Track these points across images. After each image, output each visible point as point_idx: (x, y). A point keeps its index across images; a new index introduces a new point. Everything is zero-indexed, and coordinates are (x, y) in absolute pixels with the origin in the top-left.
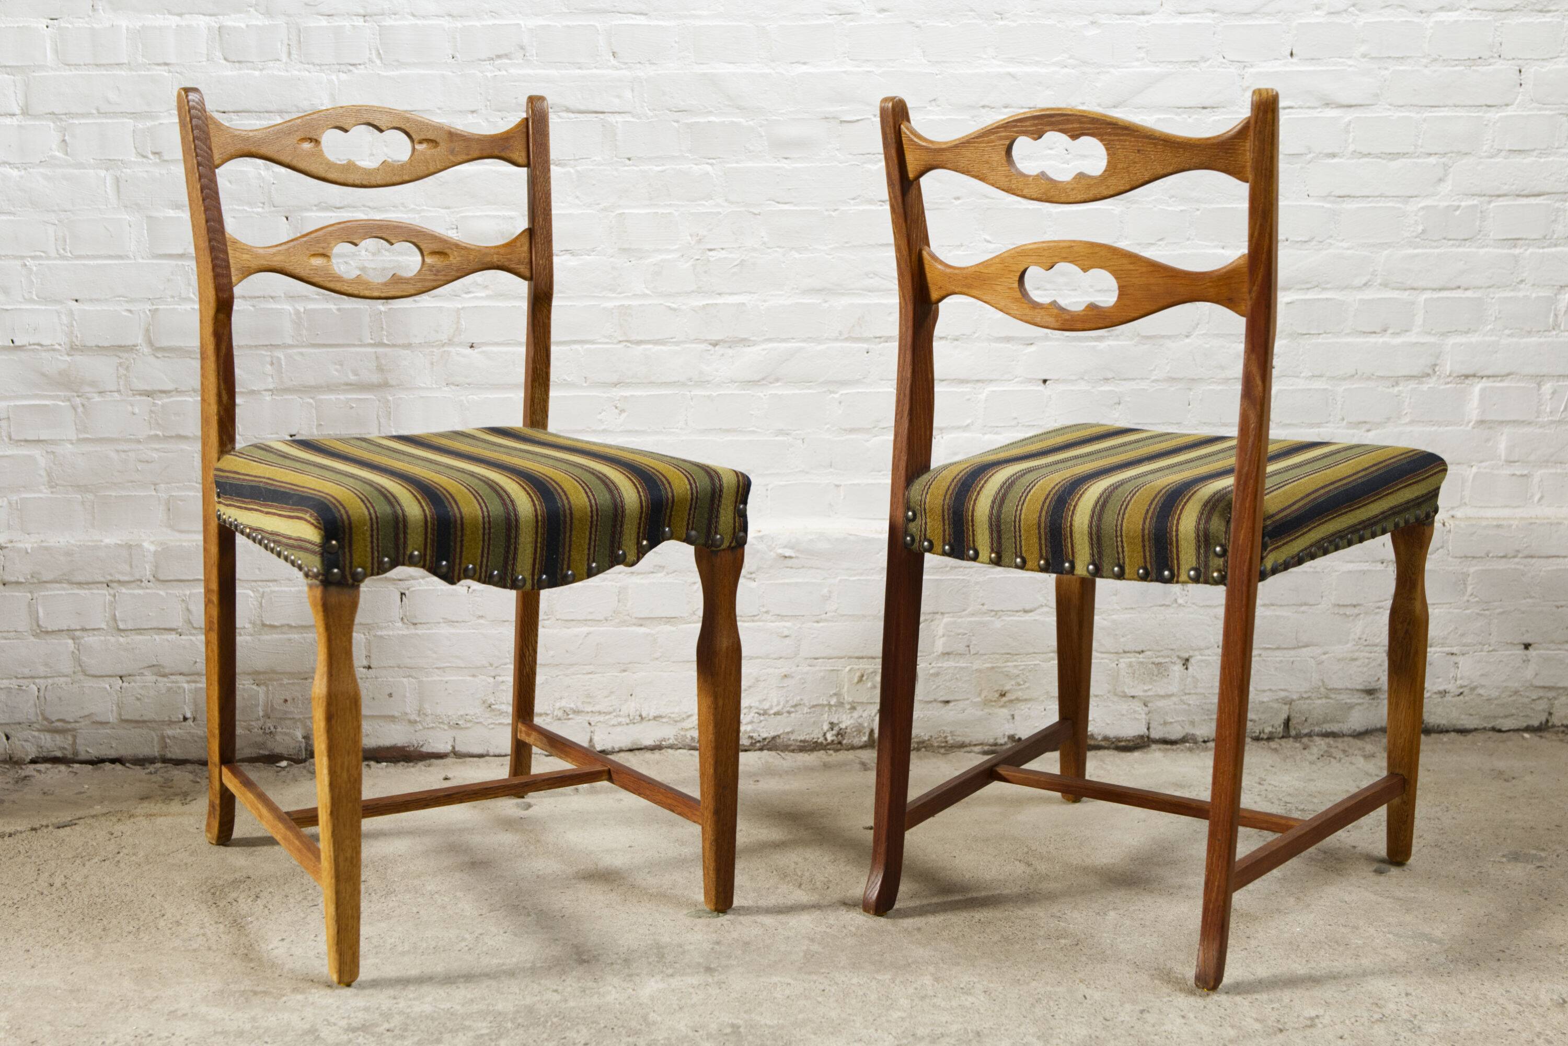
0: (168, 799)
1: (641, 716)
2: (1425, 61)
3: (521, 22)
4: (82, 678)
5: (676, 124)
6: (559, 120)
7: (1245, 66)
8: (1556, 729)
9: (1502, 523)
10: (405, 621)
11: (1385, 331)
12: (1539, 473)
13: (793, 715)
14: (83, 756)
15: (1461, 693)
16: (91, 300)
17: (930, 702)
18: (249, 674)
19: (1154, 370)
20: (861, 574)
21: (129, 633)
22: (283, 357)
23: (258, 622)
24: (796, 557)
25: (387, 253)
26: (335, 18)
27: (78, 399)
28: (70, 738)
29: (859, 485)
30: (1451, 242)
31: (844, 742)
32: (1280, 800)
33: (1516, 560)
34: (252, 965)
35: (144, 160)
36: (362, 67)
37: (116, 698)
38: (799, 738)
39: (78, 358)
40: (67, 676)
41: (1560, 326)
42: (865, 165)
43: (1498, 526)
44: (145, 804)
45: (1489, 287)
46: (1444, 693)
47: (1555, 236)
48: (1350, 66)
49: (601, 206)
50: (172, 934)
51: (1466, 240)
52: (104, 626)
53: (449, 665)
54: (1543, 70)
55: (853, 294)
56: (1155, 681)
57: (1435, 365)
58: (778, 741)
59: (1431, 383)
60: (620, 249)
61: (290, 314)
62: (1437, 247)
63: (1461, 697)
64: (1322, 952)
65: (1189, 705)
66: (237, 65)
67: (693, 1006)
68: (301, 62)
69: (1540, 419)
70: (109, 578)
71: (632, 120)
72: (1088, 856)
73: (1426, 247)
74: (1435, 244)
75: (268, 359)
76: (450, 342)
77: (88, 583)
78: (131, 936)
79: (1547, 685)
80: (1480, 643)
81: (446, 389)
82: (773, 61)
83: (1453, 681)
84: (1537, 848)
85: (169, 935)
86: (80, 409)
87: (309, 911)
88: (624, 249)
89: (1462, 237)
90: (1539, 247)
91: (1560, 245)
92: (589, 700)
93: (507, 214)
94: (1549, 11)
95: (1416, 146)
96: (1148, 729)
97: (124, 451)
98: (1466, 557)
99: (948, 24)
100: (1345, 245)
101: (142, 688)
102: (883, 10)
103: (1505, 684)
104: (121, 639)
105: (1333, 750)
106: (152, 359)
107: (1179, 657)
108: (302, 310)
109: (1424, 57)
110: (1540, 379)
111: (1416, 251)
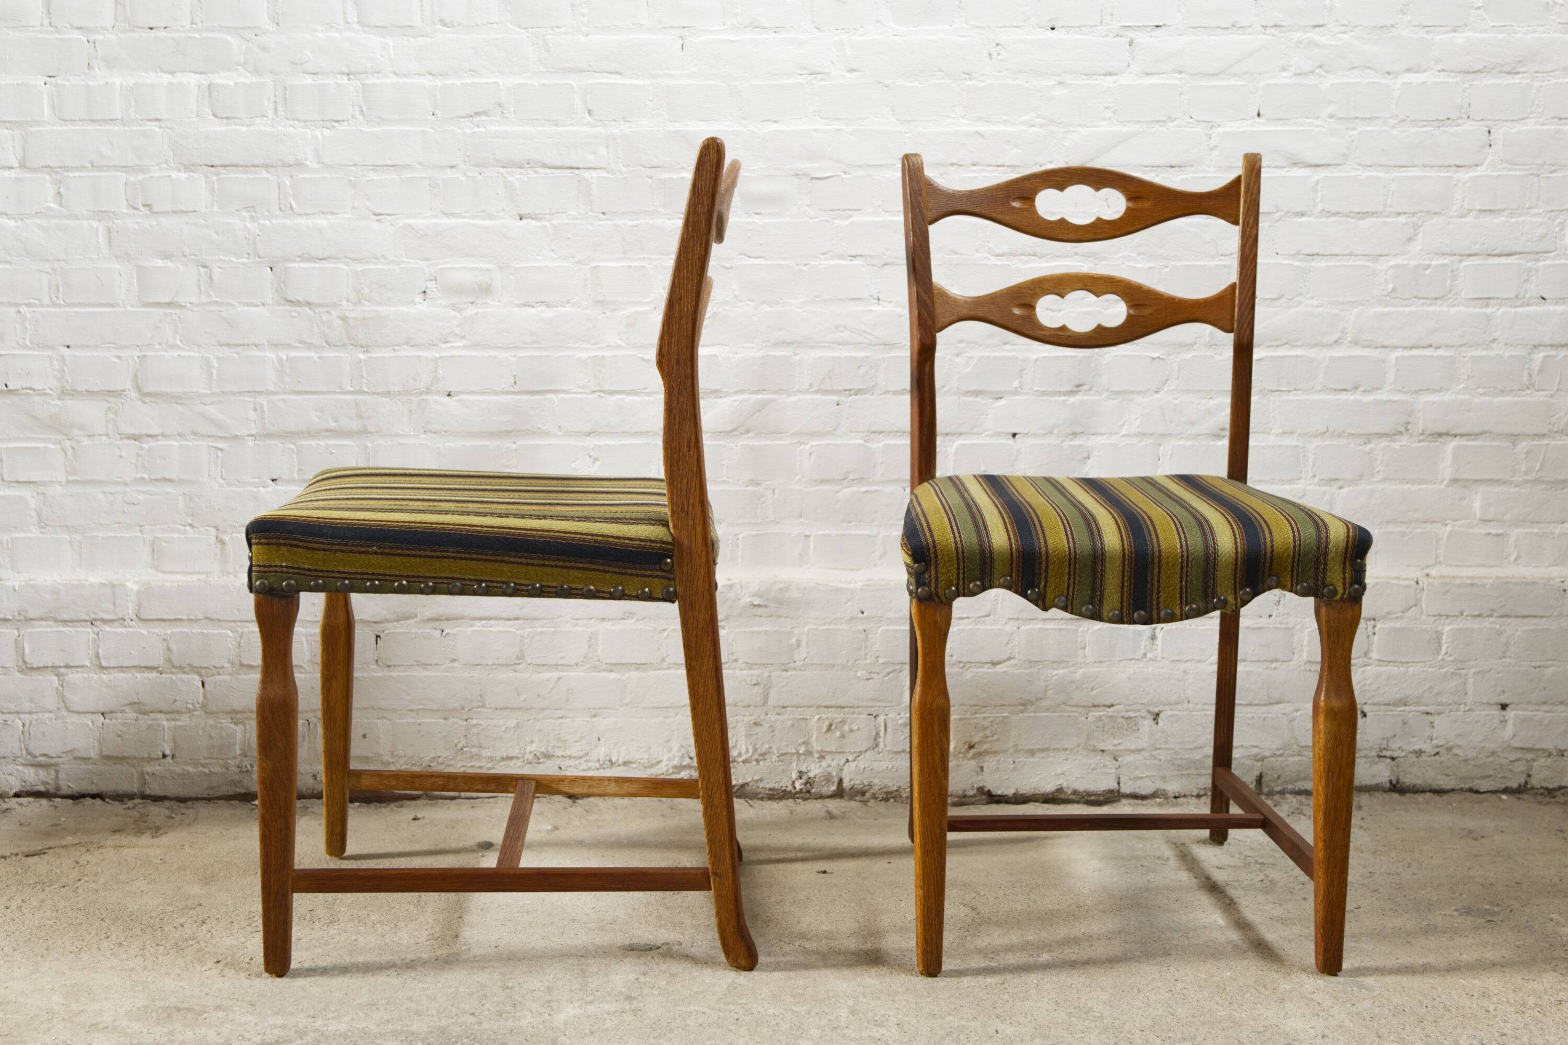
0: (140, 832)
1: (610, 761)
2: (1392, 121)
3: (500, 82)
4: (65, 713)
5: (649, 180)
6: (535, 176)
7: (1212, 126)
8: (1535, 791)
9: (1476, 581)
10: (380, 663)
11: (1356, 388)
12: (1516, 532)
13: (762, 763)
14: (65, 791)
15: (1437, 753)
16: (82, 346)
17: (900, 752)
18: (227, 713)
19: (1123, 425)
20: (830, 624)
21: (111, 671)
22: (265, 404)
23: (237, 662)
24: (766, 606)
25: (367, 303)
26: (320, 76)
27: (68, 442)
28: (53, 773)
29: (829, 535)
30: (1421, 301)
31: (813, 791)
32: (1241, 853)
33: (1491, 619)
34: (182, 984)
35: (135, 212)
36: (346, 123)
37: (98, 734)
38: (768, 786)
39: (70, 403)
40: (51, 712)
41: (1533, 385)
42: (835, 221)
43: (1472, 585)
44: (117, 836)
45: (1462, 346)
46: (1419, 753)
47: (1528, 295)
48: (1318, 126)
49: (576, 259)
50: (112, 955)
51: (1437, 299)
52: (87, 663)
53: (421, 707)
54: (1513, 131)
55: (824, 347)
56: (1126, 735)
57: (1408, 423)
58: (747, 788)
59: (1404, 440)
60: (594, 301)
61: (273, 362)
62: (1407, 306)
63: (1437, 757)
64: (1248, 996)
65: (1160, 760)
66: (225, 120)
67: (606, 1030)
68: (287, 119)
69: (1515, 479)
70: (93, 616)
71: (605, 175)
72: (1035, 902)
73: (1396, 306)
74: (1405, 303)
75: (252, 405)
76: (428, 391)
77: (73, 621)
78: (72, 955)
79: (1526, 746)
80: (1456, 703)
81: (424, 436)
82: (745, 119)
83: (1429, 741)
84: (1492, 904)
85: (108, 955)
86: (70, 452)
87: (251, 936)
88: (598, 301)
89: (1433, 296)
90: (1511, 306)
91: (1532, 304)
92: (559, 744)
93: (484, 266)
94: (1518, 73)
95: (1385, 205)
96: (1119, 783)
97: (112, 493)
98: (1440, 615)
99: (916, 83)
100: (1315, 302)
101: (123, 724)
102: (852, 70)
103: (1482, 745)
104: (104, 677)
105: (1304, 808)
106: (139, 404)
107: (1149, 712)
108: (285, 358)
109: (1392, 118)
110: (1515, 438)
111: (1387, 310)
